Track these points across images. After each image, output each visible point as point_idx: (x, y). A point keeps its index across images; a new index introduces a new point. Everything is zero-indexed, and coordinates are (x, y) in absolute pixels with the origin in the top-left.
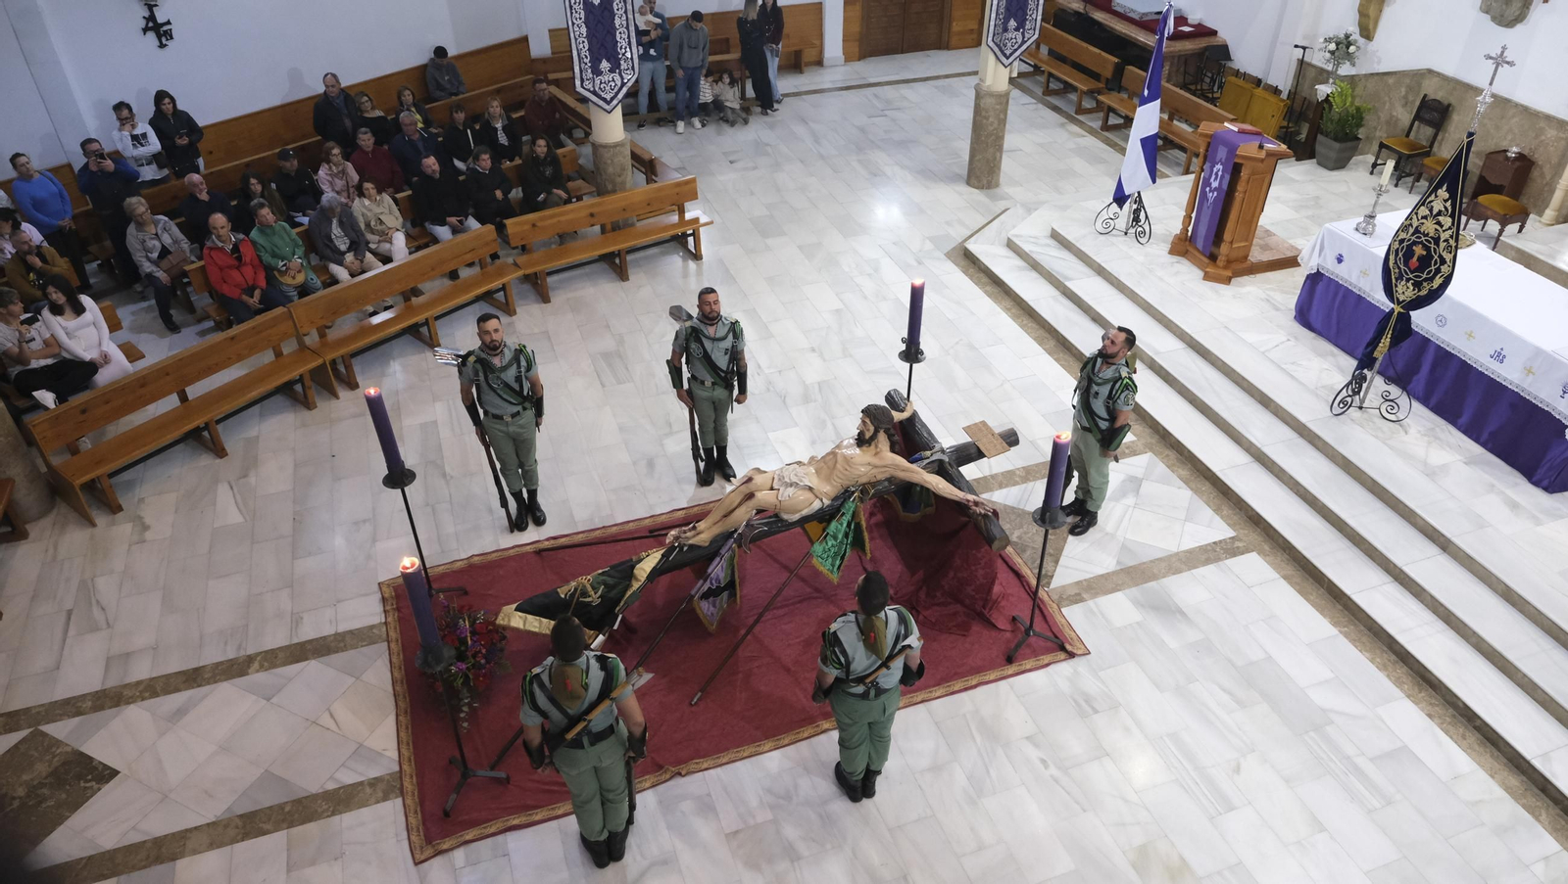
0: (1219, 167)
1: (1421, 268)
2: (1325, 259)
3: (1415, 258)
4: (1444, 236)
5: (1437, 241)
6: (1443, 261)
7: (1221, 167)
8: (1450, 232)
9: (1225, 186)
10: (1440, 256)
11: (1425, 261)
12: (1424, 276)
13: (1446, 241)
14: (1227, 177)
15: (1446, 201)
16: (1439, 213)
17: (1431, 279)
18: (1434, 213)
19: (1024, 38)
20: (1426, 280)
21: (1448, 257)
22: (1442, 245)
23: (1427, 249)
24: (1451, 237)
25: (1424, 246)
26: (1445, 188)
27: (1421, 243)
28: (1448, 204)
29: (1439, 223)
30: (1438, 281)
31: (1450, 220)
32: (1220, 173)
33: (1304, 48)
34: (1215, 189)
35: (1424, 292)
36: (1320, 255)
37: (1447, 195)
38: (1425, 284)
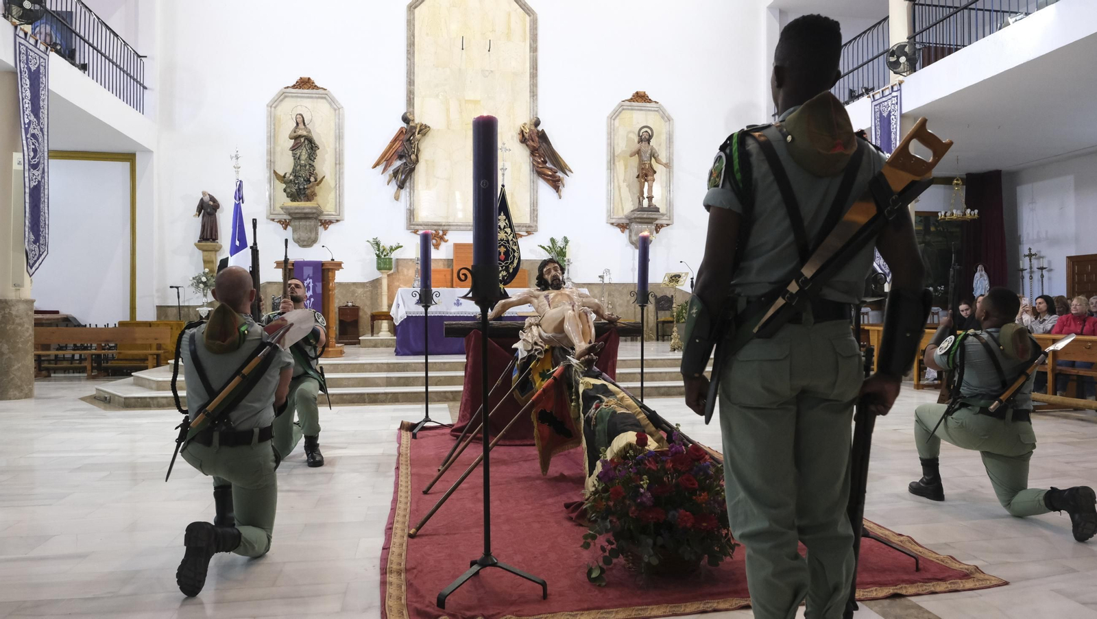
0: (308, 281)
1: (507, 259)
2: (408, 307)
3: (502, 254)
4: (510, 238)
5: (508, 241)
6: (514, 251)
7: (311, 280)
8: (512, 235)
9: (319, 290)
10: (512, 249)
11: (507, 253)
12: (509, 262)
13: (512, 240)
14: (319, 285)
15: (505, 220)
16: (505, 227)
17: (512, 262)
18: (502, 227)
19: (40, 251)
20: (510, 264)
21: (515, 248)
22: (511, 243)
23: (506, 247)
24: (513, 237)
25: (504, 246)
26: (502, 214)
27: (502, 245)
28: (507, 221)
29: (506, 232)
30: (516, 261)
31: (509, 229)
32: (311, 285)
33: (177, 288)
34: (311, 297)
35: (511, 271)
36: (404, 306)
37: (504, 217)
38: (510, 266)
